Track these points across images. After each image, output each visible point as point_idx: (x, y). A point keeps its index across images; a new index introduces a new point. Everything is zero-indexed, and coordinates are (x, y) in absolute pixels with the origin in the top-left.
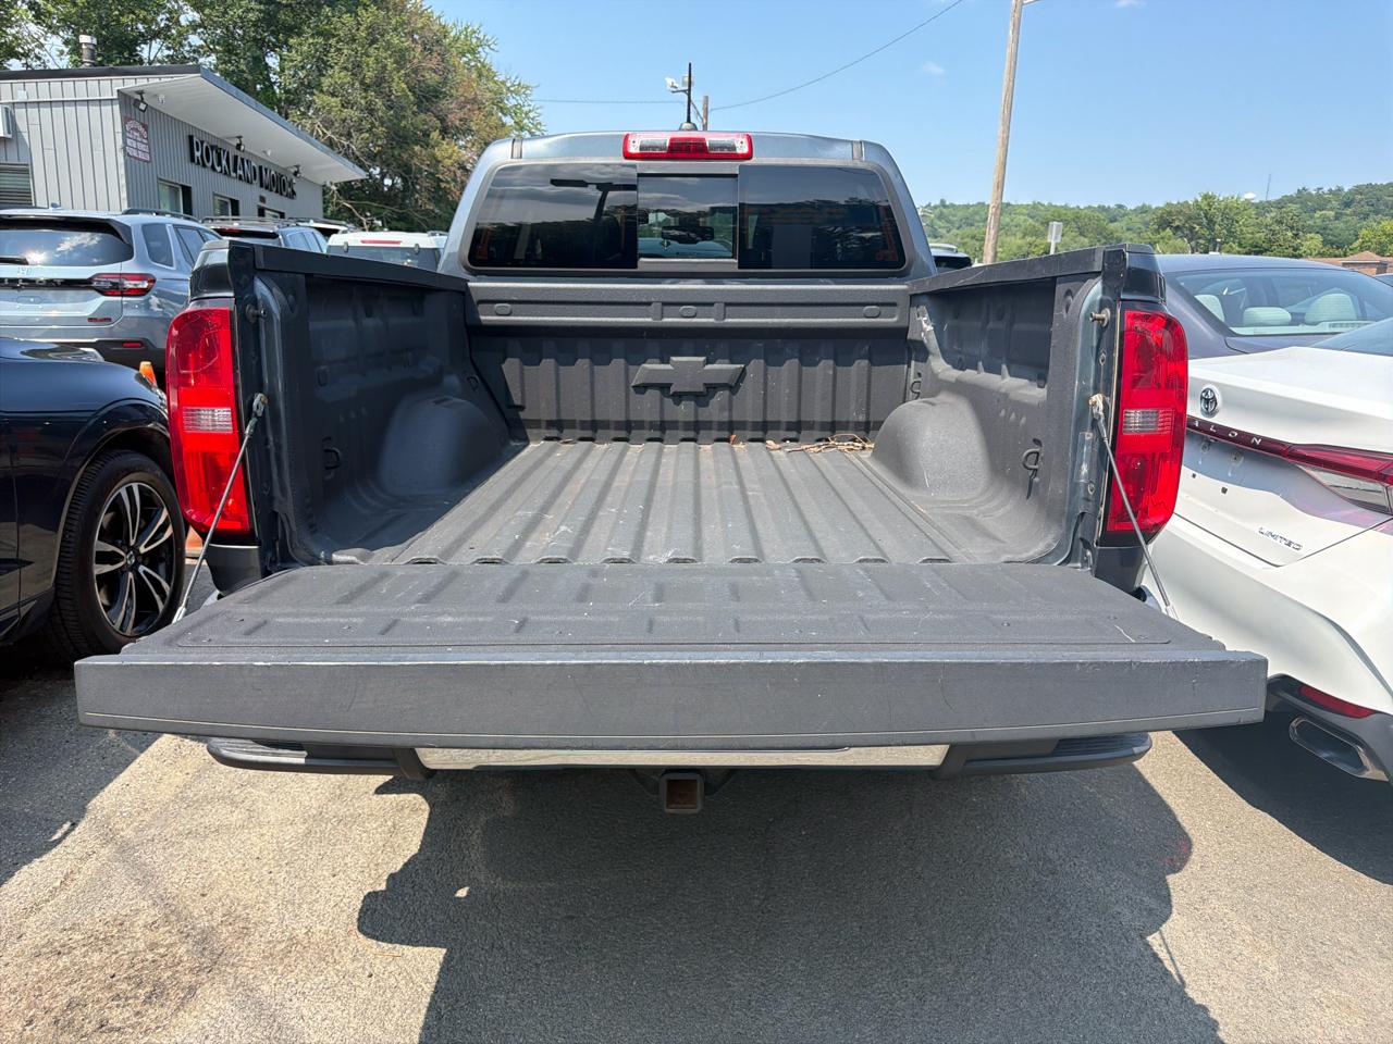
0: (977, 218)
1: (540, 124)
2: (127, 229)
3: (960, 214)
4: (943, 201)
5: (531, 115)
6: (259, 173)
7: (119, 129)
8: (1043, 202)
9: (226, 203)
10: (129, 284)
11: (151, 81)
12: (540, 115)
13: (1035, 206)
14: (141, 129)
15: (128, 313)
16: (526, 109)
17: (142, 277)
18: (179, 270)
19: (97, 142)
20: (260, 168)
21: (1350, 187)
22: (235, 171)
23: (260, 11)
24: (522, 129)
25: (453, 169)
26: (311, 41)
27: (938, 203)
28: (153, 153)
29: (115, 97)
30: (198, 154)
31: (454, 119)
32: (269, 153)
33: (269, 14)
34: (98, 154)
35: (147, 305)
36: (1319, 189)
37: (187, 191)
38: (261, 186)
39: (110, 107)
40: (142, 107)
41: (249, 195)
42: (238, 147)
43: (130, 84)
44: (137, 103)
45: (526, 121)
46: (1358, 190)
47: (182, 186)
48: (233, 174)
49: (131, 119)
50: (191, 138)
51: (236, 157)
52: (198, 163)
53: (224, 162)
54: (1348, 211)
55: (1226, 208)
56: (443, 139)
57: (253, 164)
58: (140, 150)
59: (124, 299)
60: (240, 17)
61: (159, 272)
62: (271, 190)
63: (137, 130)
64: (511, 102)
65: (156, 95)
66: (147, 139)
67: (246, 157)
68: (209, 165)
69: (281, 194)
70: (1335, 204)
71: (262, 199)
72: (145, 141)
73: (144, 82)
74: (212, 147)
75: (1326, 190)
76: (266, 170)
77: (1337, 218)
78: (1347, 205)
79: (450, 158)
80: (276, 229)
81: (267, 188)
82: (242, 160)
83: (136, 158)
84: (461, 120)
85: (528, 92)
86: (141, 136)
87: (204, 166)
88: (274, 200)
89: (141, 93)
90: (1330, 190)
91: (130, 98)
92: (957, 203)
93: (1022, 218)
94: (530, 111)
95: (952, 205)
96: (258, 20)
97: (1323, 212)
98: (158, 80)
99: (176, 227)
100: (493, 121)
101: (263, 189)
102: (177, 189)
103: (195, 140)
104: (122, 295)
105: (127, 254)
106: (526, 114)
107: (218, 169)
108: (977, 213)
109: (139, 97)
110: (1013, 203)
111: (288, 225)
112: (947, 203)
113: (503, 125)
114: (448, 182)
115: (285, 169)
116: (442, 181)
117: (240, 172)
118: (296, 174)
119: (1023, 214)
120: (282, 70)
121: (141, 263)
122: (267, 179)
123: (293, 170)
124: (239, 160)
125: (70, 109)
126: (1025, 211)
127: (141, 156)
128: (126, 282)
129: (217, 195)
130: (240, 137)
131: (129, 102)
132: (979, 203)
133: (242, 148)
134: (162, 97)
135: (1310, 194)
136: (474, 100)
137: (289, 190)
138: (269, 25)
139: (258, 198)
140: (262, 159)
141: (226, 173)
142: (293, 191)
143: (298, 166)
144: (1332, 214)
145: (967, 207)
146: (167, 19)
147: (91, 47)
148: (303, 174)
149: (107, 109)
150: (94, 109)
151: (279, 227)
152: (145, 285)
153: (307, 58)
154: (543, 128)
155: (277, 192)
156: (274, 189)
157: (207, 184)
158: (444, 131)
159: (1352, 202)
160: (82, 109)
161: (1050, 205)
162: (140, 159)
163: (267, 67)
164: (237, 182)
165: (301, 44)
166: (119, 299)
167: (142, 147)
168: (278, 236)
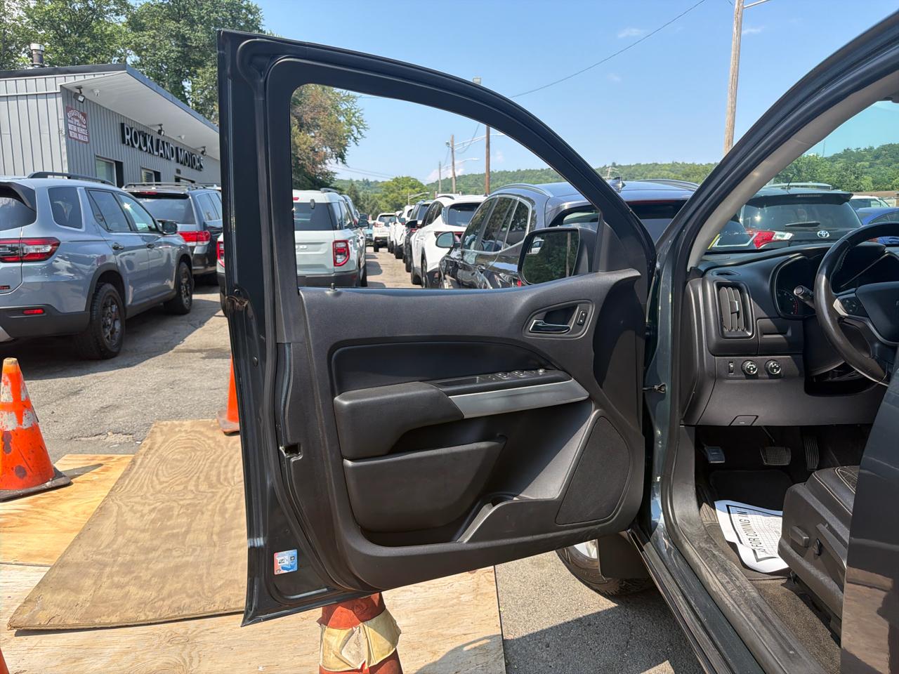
0: (637, 173)
1: (362, 121)
2: (30, 193)
3: (625, 172)
4: (614, 164)
5: (357, 115)
6: (176, 151)
7: (61, 116)
8: (678, 162)
9: (151, 174)
10: (32, 249)
11: (87, 77)
12: (362, 114)
13: (674, 165)
14: (81, 117)
15: (29, 279)
16: (353, 111)
17: (44, 241)
18: (86, 232)
19: (45, 127)
20: (177, 148)
21: (878, 147)
22: (158, 150)
23: (178, 52)
24: (351, 124)
25: (307, 151)
26: (211, 70)
27: (611, 164)
28: (91, 136)
29: (59, 91)
30: (128, 137)
31: (307, 118)
32: (183, 137)
33: (183, 53)
34: (45, 136)
35: (52, 270)
36: (858, 149)
37: (119, 165)
38: (178, 161)
39: (55, 99)
40: (81, 99)
41: (168, 168)
42: (160, 132)
43: (71, 80)
44: (76, 96)
45: (353, 119)
46: (883, 148)
47: (116, 162)
48: (156, 153)
49: (72, 109)
50: (122, 125)
51: (158, 140)
52: (128, 144)
53: (149, 144)
54: (878, 162)
55: (809, 162)
56: (300, 131)
57: (171, 146)
58: (80, 133)
59: (24, 264)
60: (165, 56)
61: (64, 235)
62: (185, 165)
63: (77, 118)
64: (343, 107)
65: (92, 90)
66: (86, 125)
67: (166, 141)
68: (137, 146)
69: (192, 167)
70: (869, 157)
71: (178, 171)
72: (85, 127)
73: (82, 78)
74: (140, 133)
75: (862, 149)
76: (181, 150)
77: (870, 167)
78: (877, 157)
79: (305, 143)
80: (187, 191)
81: (181, 163)
82: (163, 142)
83: (76, 139)
84: (311, 119)
85: (354, 100)
86: (81, 122)
87: (133, 146)
88: (186, 172)
89: (79, 88)
90: (865, 149)
91: (71, 92)
92: (622, 165)
93: (666, 172)
94: (356, 112)
95: (620, 166)
96: (178, 58)
97: (862, 163)
98: (92, 77)
99: (88, 190)
100: (333, 119)
101: (179, 164)
102: (112, 164)
103: (125, 127)
104: (22, 261)
105: (29, 217)
106: (353, 115)
107: (144, 149)
108: (637, 170)
109: (78, 91)
110: (659, 163)
111: (197, 188)
112: (617, 165)
113: (340, 121)
114: (304, 160)
115: (195, 150)
116: (300, 159)
117: (161, 151)
118: (203, 153)
119: (667, 170)
120: (194, 91)
121: (45, 226)
122: (182, 158)
123: (201, 151)
124: (161, 142)
125: (23, 102)
126: (668, 168)
127: (81, 138)
128: (26, 247)
129: (143, 168)
130: (160, 125)
131: (70, 96)
132: (637, 164)
133: (162, 133)
134: (97, 91)
135: (852, 152)
136: (321, 106)
137: (198, 164)
138: (185, 61)
139: (175, 171)
140: (177, 142)
141: (150, 152)
142: (201, 165)
143: (204, 147)
144: (867, 164)
145: (630, 166)
146: (118, 60)
147: (40, 53)
148: (208, 153)
149: (52, 101)
150: (42, 101)
151: (189, 189)
152: (49, 249)
153: (209, 81)
154: (364, 123)
155: (189, 166)
156: (187, 164)
157: (134, 160)
158: (301, 126)
159: (881, 155)
160: (32, 102)
161: (683, 163)
162: (80, 141)
163: (183, 88)
164: (159, 159)
165: (204, 73)
166: (18, 265)
167: (82, 131)
168: (188, 197)
